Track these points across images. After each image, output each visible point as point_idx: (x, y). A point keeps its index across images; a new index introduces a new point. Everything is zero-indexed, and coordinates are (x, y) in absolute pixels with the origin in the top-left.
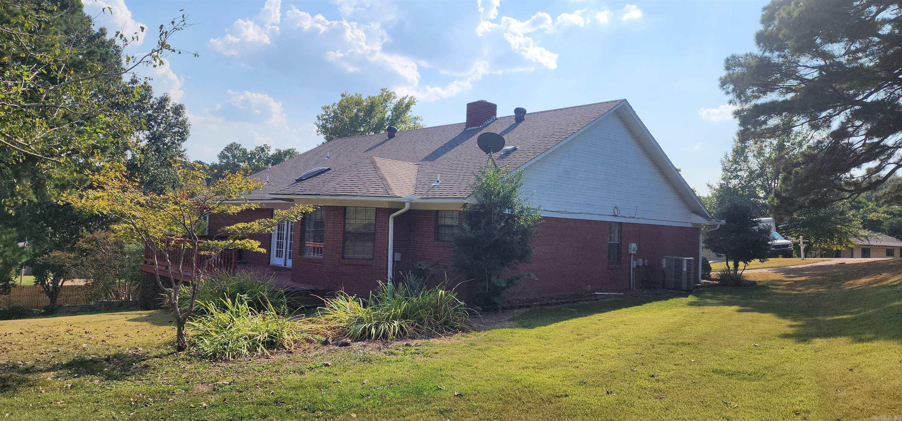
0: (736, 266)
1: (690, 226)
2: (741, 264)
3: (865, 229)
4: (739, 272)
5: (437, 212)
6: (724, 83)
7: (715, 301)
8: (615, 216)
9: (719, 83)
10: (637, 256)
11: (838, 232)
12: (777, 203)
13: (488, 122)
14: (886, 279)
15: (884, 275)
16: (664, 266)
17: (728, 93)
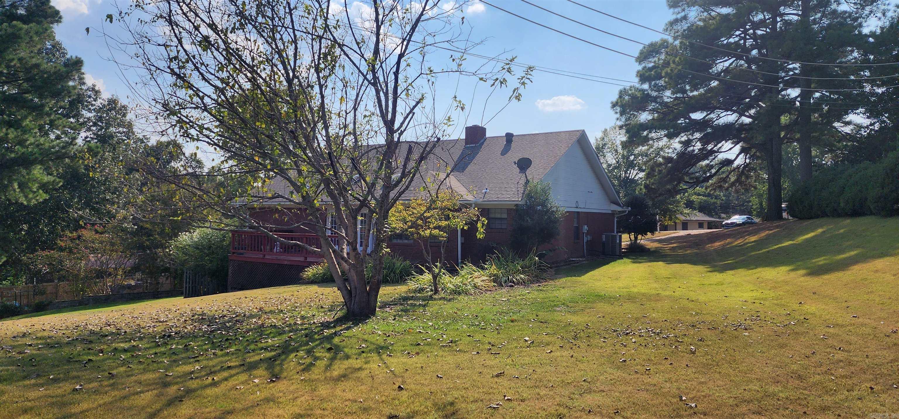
0: (636, 238)
1: (610, 212)
2: (640, 237)
3: (687, 207)
4: (638, 241)
5: (488, 209)
6: (614, 105)
7: (643, 261)
8: (577, 207)
9: (610, 105)
10: (587, 234)
11: (670, 211)
12: (645, 192)
13: (482, 141)
14: (732, 243)
15: (728, 240)
16: (604, 240)
17: (617, 113)
